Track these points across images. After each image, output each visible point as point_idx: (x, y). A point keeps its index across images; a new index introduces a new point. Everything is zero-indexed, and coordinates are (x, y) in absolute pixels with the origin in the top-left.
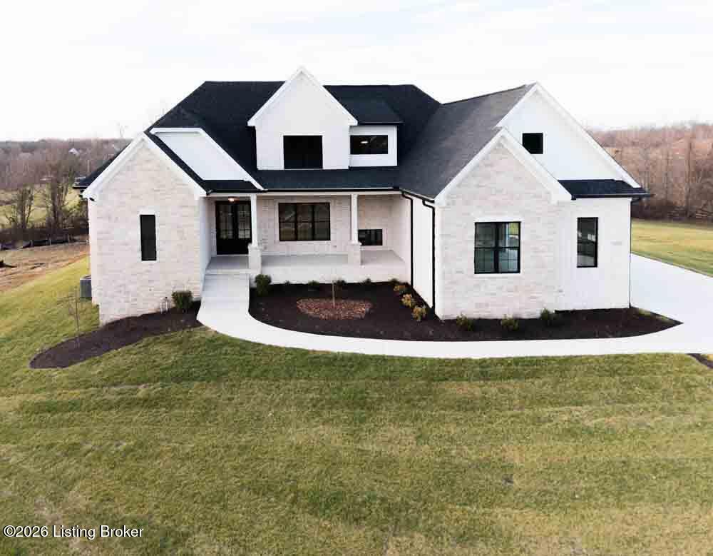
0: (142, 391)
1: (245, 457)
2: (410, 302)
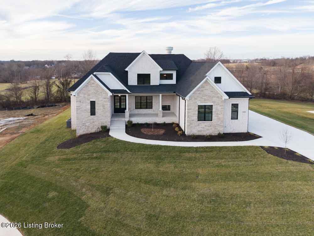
0: (95, 155)
2: (177, 130)
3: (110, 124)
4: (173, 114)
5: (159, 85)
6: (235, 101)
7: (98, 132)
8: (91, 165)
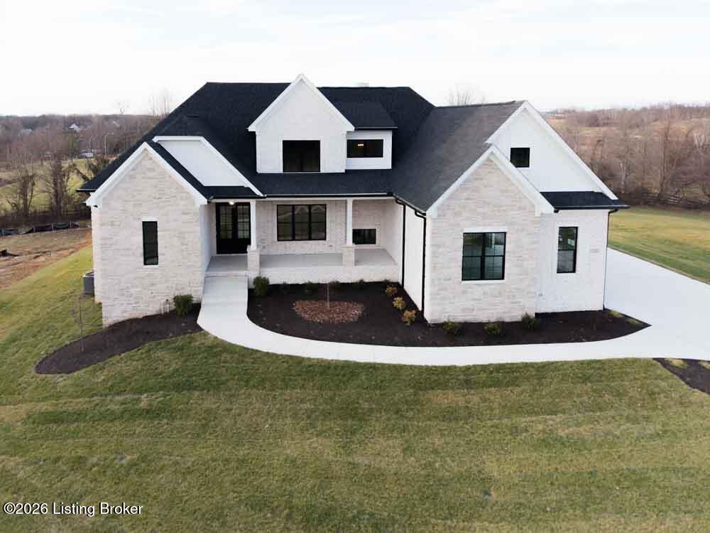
0: (144, 401)
1: (244, 471)
2: (400, 305)
3: (201, 288)
4: (385, 254)
5: (343, 171)
6: (569, 218)
7: (166, 313)
8: (128, 441)
